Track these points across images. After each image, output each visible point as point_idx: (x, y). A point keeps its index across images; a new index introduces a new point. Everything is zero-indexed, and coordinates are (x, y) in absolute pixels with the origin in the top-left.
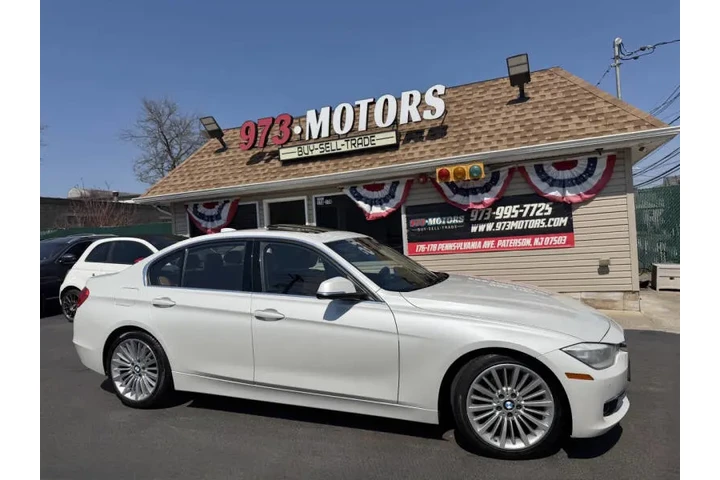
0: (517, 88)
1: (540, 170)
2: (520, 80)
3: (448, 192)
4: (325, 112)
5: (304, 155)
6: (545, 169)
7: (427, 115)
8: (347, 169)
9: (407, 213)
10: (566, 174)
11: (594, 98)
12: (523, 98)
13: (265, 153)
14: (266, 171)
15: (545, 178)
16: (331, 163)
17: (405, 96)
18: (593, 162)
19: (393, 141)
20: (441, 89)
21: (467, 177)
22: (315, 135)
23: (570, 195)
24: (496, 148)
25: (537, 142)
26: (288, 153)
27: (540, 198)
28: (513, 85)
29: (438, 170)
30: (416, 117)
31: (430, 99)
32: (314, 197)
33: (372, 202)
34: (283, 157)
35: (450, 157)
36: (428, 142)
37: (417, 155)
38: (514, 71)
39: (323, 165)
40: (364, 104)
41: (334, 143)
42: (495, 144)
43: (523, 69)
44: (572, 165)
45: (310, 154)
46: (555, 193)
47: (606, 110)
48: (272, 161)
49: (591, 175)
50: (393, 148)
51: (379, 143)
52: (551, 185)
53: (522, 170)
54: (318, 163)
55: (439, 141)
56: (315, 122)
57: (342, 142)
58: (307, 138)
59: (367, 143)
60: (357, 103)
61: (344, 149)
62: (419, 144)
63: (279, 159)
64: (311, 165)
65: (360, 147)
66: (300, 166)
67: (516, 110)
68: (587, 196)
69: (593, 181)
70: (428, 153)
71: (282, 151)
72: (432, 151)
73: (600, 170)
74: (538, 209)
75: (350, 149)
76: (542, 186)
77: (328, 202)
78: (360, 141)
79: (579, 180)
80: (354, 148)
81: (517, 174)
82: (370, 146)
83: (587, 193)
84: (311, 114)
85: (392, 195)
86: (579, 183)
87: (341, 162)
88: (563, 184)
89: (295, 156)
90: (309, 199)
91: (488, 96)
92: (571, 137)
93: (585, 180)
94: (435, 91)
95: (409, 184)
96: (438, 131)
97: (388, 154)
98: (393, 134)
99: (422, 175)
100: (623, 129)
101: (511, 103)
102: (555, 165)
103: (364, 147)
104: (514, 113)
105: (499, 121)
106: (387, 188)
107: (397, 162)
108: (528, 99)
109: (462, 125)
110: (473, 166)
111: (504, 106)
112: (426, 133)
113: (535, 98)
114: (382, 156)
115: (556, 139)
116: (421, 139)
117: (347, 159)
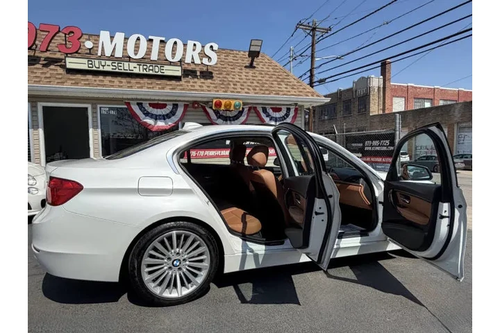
0: (250, 59)
1: (265, 110)
2: (254, 55)
3: (213, 116)
4: (120, 37)
5: (94, 68)
6: (268, 111)
7: (205, 61)
8: (142, 87)
10: (277, 115)
11: (288, 76)
12: (251, 66)
14: (48, 75)
15: (268, 116)
16: (124, 80)
17: (190, 43)
18: (288, 110)
19: (179, 74)
20: (216, 47)
21: (232, 108)
22: (108, 53)
24: (239, 92)
25: (269, 94)
26: (72, 63)
28: (249, 56)
29: (214, 101)
30: (197, 61)
31: (208, 51)
32: (99, 106)
33: (156, 118)
34: (69, 66)
35: (221, 94)
36: (202, 80)
37: (197, 88)
38: (253, 49)
39: (116, 80)
40: (157, 40)
41: (126, 64)
42: (246, 90)
43: (257, 49)
44: (279, 110)
45: (101, 69)
47: (296, 83)
48: (52, 67)
49: (288, 117)
50: (177, 78)
51: (167, 73)
52: (270, 120)
53: (255, 108)
54: (109, 78)
55: (209, 81)
56: (110, 43)
57: (135, 65)
58: (99, 54)
59: (157, 71)
60: (150, 37)
61: (136, 71)
62: (196, 80)
63: (63, 67)
64: (101, 78)
65: (151, 72)
66: (90, 77)
67: (251, 72)
69: (289, 120)
70: (205, 88)
71: (68, 60)
72: (208, 87)
73: (292, 114)
75: (141, 72)
76: (266, 120)
77: (112, 112)
78: (151, 68)
79: (283, 119)
80: (145, 72)
81: (252, 111)
82: (159, 73)
84: (104, 36)
85: (173, 113)
86: (283, 121)
87: (133, 81)
88: (276, 120)
89: (85, 67)
90: (94, 108)
92: (285, 94)
93: (285, 118)
94: (211, 47)
95: (186, 106)
96: (207, 75)
97: (173, 82)
98: (179, 68)
99: (195, 102)
100: (307, 96)
101: (246, 67)
102: (271, 108)
103: (154, 73)
104: (250, 74)
105: (243, 77)
106: (169, 108)
107: (183, 89)
108: (255, 67)
109: (221, 74)
110: (237, 102)
111: (243, 68)
112: (198, 74)
113: (259, 67)
114: (169, 83)
115: (278, 94)
116: (196, 76)
117: (138, 80)
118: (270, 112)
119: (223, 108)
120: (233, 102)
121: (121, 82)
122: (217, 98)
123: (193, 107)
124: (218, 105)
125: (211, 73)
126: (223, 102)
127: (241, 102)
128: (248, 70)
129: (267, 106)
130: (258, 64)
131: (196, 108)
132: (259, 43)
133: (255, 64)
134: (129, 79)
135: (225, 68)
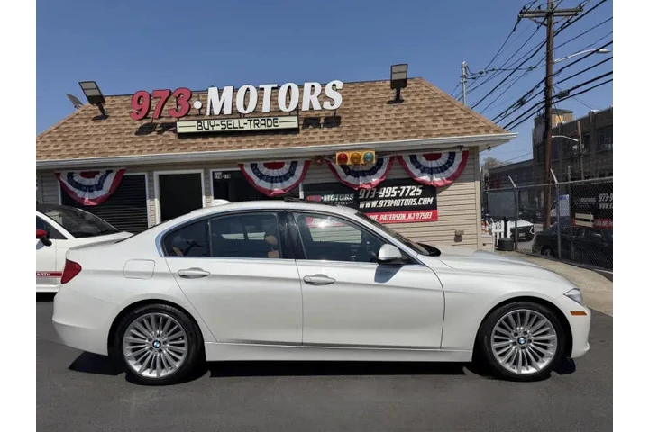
0: (395, 91)
1: (414, 159)
2: (398, 85)
3: (341, 172)
4: (228, 91)
5: (204, 130)
6: (418, 159)
7: (327, 105)
8: (252, 146)
9: (304, 190)
10: (434, 164)
11: (452, 106)
12: (398, 100)
13: (156, 124)
14: (161, 142)
15: (418, 166)
16: (234, 140)
17: (307, 86)
18: (452, 155)
19: (295, 125)
20: (339, 85)
21: (362, 162)
22: (216, 112)
23: (437, 180)
25: (416, 137)
26: (185, 127)
27: (412, 181)
28: (392, 88)
29: (338, 154)
30: (317, 106)
31: (329, 91)
32: (211, 171)
33: (272, 180)
34: (180, 130)
35: (347, 144)
36: (326, 129)
37: (317, 140)
38: (396, 77)
39: (225, 141)
40: (268, 88)
41: (236, 121)
42: (382, 136)
43: (402, 76)
44: (437, 157)
45: (211, 130)
46: (426, 178)
47: (462, 116)
48: (166, 133)
49: (450, 165)
50: (294, 131)
51: (281, 126)
52: (422, 172)
53: (400, 158)
54: (219, 139)
55: (335, 129)
56: (219, 100)
57: (246, 121)
58: (208, 113)
59: (270, 124)
60: (261, 86)
61: (247, 128)
62: (317, 130)
63: (175, 131)
64: (211, 140)
65: (263, 127)
66: (200, 140)
67: (395, 108)
68: (449, 182)
69: (452, 170)
70: (327, 139)
71: (179, 124)
72: (331, 137)
73: (458, 160)
74: (411, 190)
75: (253, 128)
76: (416, 172)
77: (226, 177)
78: (263, 122)
79: (443, 169)
80: (257, 128)
81: (396, 161)
82: (273, 127)
83: (448, 179)
84: (213, 92)
85: (291, 173)
86: (442, 171)
87: (244, 140)
88: (431, 171)
89: (194, 130)
90: (206, 174)
91: (369, 94)
92: (441, 135)
93: (447, 169)
94: (334, 85)
95: (307, 164)
96: (333, 120)
97: (290, 136)
98: (295, 119)
99: (319, 157)
100: (477, 132)
101: (389, 103)
102: (424, 156)
103: (267, 128)
104: (394, 112)
105: (383, 117)
106: (287, 167)
107: (299, 144)
108: (403, 101)
109: (352, 117)
110: (368, 153)
111: (385, 104)
112: (322, 121)
113: (409, 101)
114: (284, 137)
115: (430, 136)
116: (318, 125)
117: (249, 138)
118: (423, 161)
119: (349, 163)
120: (362, 154)
121: (230, 142)
122: (338, 151)
123: (316, 163)
124: (343, 159)
125: (339, 118)
126: (349, 155)
127: (374, 153)
128: (391, 107)
129: (417, 154)
130: (408, 96)
131: (319, 164)
132: (404, 68)
133: (403, 96)
134: (239, 138)
135: (359, 108)
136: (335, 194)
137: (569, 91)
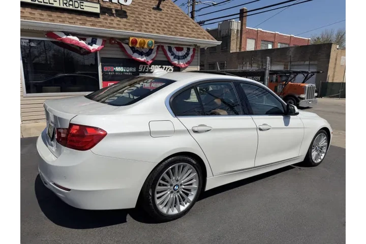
0: (158, 2)
1: (170, 49)
6: (172, 50)
9: (102, 62)
10: (180, 54)
12: (158, 8)
15: (173, 54)
16: (45, 13)
18: (189, 49)
19: (98, 11)
21: (146, 46)
23: (182, 63)
24: (151, 32)
25: (175, 35)
27: (169, 63)
29: (131, 39)
35: (136, 32)
36: (119, 19)
37: (115, 25)
42: (157, 31)
44: (179, 49)
46: (176, 62)
47: (195, 27)
49: (188, 56)
50: (96, 15)
51: (86, 9)
52: (175, 58)
53: (162, 47)
55: (125, 20)
61: (56, 5)
62: (113, 18)
65: (71, 7)
67: (159, 14)
68: (186, 65)
69: (189, 58)
70: (122, 26)
72: (124, 25)
73: (191, 53)
74: (168, 68)
75: (62, 6)
76: (172, 58)
77: (33, 44)
78: (71, 3)
79: (184, 57)
80: (65, 7)
81: (160, 49)
82: (79, 9)
83: (186, 63)
86: (184, 59)
87: (55, 15)
88: (179, 58)
92: (187, 36)
93: (186, 57)
96: (121, 13)
97: (93, 19)
98: (98, 6)
99: (112, 39)
100: (204, 38)
101: (153, 8)
102: (176, 47)
103: (74, 8)
104: (158, 15)
105: (153, 18)
107: (103, 26)
108: (161, 10)
109: (134, 14)
110: (150, 41)
111: (152, 9)
112: (114, 12)
113: (165, 10)
114: (88, 19)
115: (182, 36)
116: (112, 14)
117: (59, 14)
118: (174, 50)
119: (138, 46)
120: (146, 41)
122: (133, 36)
123: (110, 43)
124: (135, 42)
125: (125, 12)
126: (139, 40)
127: (153, 41)
128: (155, 12)
129: (172, 46)
130: (163, 7)
131: (112, 44)
133: (161, 7)
134: (49, 13)
135: (137, 8)
136: (123, 66)
137: (205, 21)
